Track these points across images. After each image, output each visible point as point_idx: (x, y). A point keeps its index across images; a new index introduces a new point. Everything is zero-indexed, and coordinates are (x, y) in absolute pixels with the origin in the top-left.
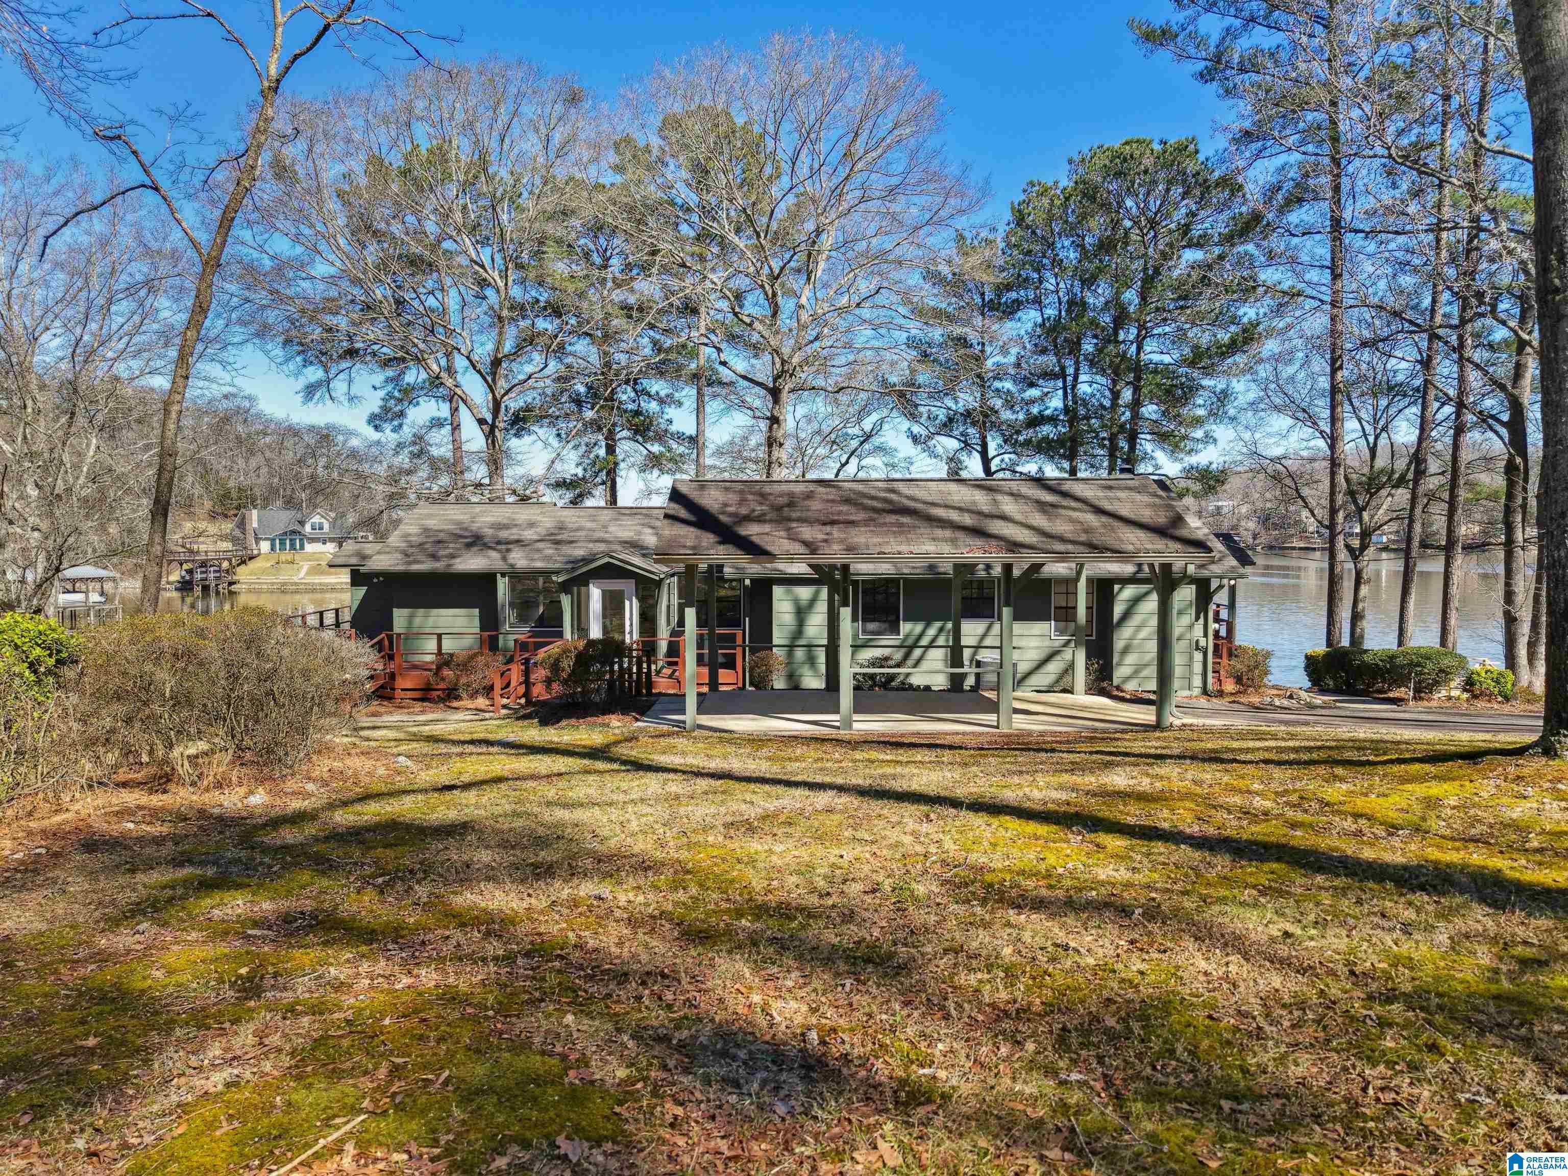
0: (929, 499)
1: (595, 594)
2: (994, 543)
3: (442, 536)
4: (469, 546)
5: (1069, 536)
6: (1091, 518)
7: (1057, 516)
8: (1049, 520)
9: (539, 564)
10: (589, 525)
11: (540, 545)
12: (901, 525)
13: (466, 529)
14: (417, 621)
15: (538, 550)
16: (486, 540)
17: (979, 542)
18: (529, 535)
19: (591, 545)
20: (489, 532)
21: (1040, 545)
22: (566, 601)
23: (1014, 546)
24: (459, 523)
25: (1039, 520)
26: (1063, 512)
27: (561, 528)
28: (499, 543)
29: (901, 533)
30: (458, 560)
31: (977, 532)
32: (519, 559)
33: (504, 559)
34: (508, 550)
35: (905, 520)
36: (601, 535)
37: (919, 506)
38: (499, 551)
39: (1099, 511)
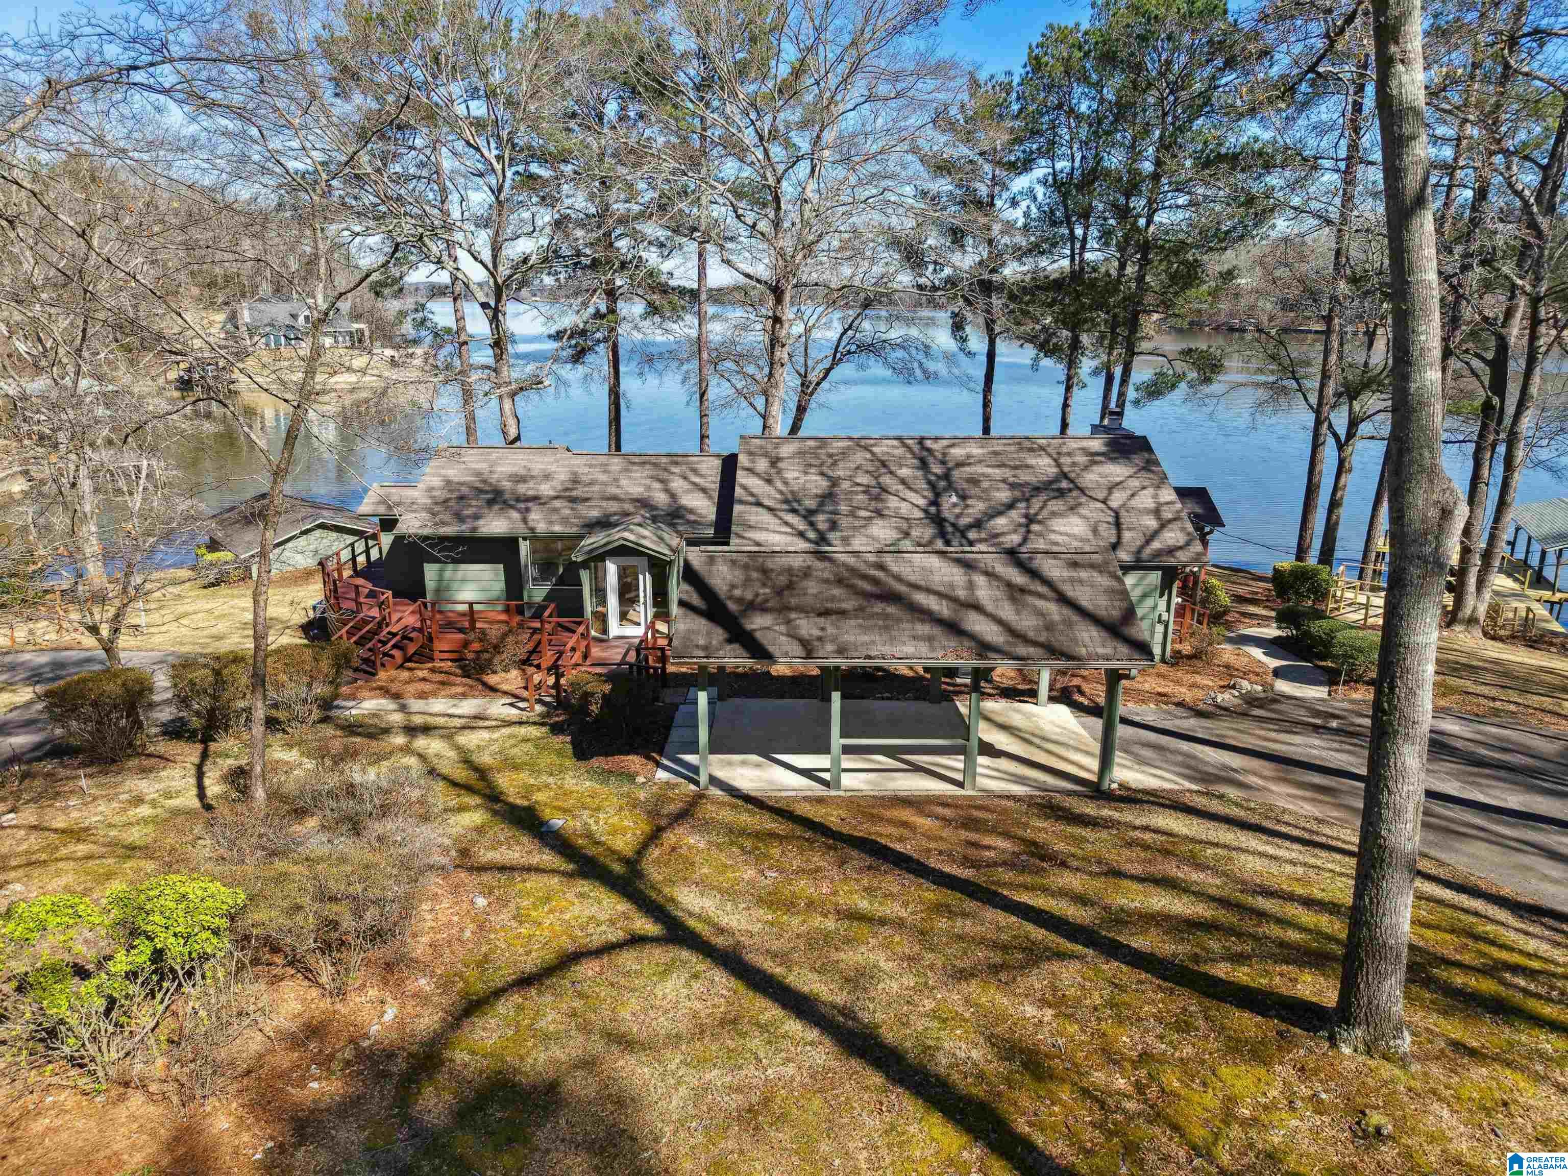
0: (912, 578)
1: (612, 568)
2: (967, 643)
3: (465, 490)
4: (490, 503)
5: (1031, 634)
6: (1053, 609)
7: (1025, 605)
8: (1018, 612)
9: (557, 528)
10: (603, 477)
11: (557, 504)
12: (886, 616)
13: (484, 481)
14: (447, 575)
15: (556, 510)
16: (507, 496)
17: (952, 643)
18: (546, 489)
19: (604, 504)
20: (507, 485)
21: (1007, 648)
22: (585, 576)
23: (984, 648)
24: (478, 474)
25: (1007, 612)
26: (1031, 600)
27: (575, 481)
28: (518, 500)
29: (886, 628)
30: (481, 522)
31: (953, 628)
32: (539, 521)
33: (524, 520)
34: (528, 510)
35: (891, 609)
36: (613, 490)
37: (902, 588)
38: (519, 510)
39: (1063, 599)
